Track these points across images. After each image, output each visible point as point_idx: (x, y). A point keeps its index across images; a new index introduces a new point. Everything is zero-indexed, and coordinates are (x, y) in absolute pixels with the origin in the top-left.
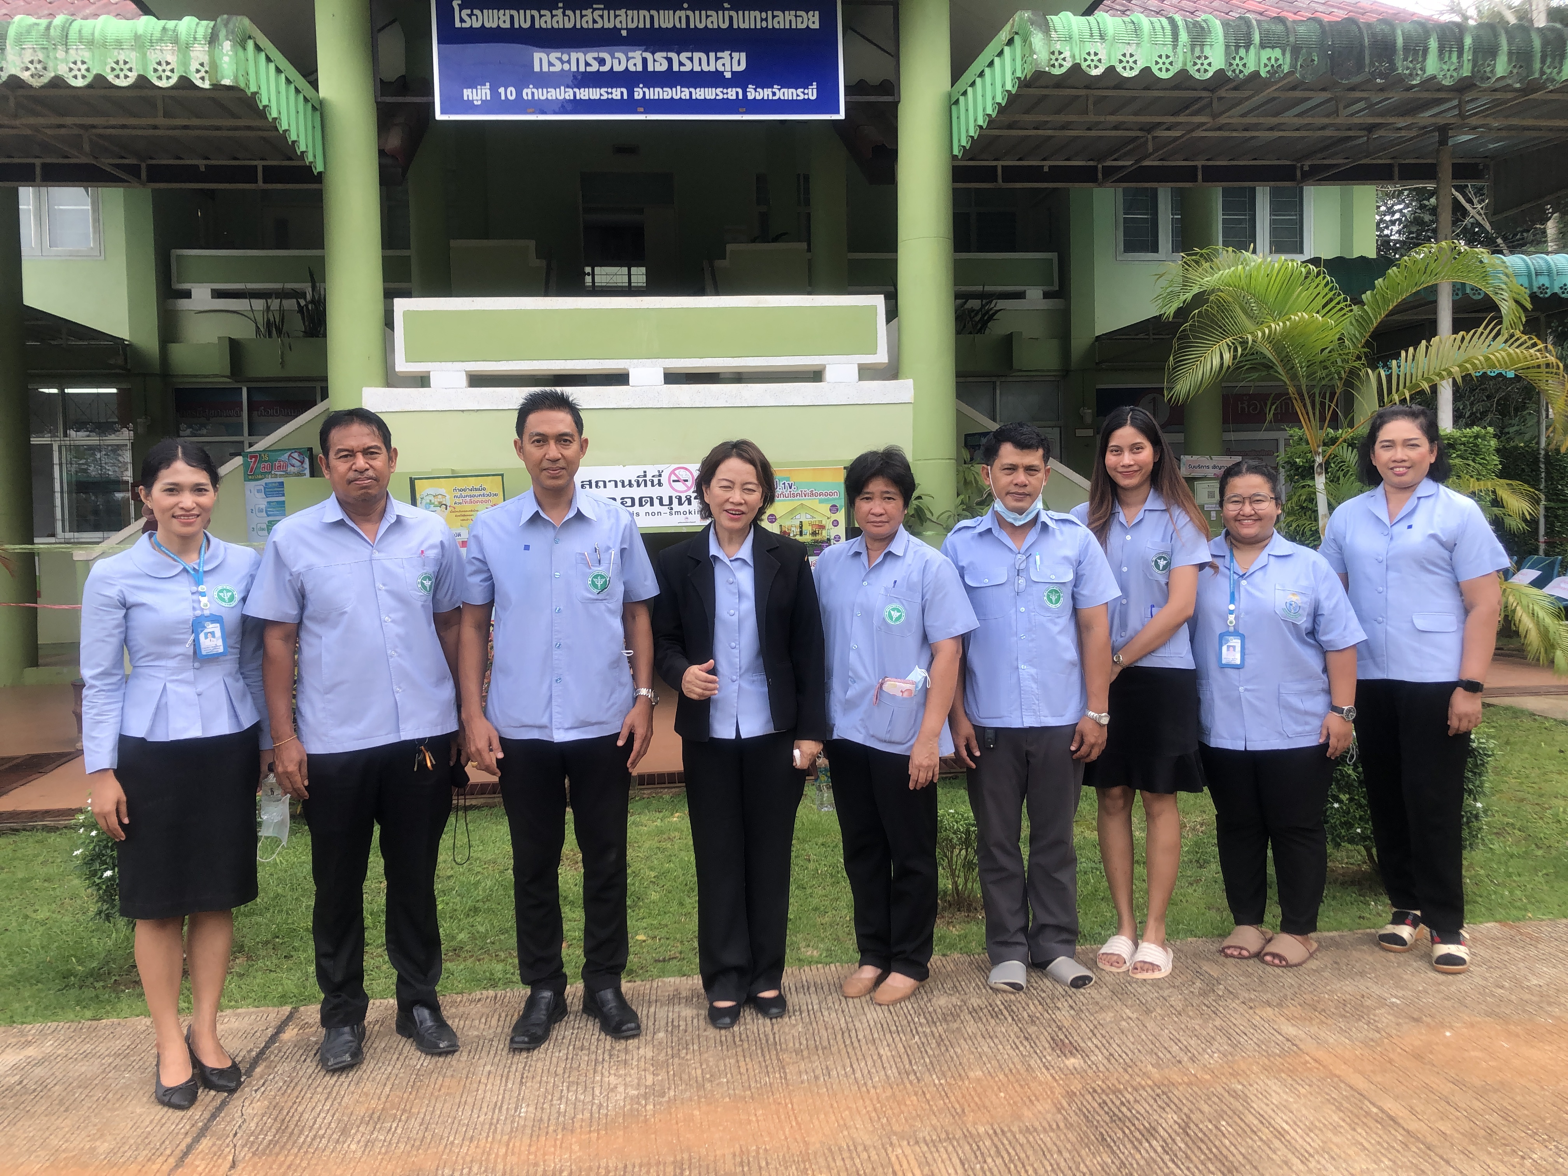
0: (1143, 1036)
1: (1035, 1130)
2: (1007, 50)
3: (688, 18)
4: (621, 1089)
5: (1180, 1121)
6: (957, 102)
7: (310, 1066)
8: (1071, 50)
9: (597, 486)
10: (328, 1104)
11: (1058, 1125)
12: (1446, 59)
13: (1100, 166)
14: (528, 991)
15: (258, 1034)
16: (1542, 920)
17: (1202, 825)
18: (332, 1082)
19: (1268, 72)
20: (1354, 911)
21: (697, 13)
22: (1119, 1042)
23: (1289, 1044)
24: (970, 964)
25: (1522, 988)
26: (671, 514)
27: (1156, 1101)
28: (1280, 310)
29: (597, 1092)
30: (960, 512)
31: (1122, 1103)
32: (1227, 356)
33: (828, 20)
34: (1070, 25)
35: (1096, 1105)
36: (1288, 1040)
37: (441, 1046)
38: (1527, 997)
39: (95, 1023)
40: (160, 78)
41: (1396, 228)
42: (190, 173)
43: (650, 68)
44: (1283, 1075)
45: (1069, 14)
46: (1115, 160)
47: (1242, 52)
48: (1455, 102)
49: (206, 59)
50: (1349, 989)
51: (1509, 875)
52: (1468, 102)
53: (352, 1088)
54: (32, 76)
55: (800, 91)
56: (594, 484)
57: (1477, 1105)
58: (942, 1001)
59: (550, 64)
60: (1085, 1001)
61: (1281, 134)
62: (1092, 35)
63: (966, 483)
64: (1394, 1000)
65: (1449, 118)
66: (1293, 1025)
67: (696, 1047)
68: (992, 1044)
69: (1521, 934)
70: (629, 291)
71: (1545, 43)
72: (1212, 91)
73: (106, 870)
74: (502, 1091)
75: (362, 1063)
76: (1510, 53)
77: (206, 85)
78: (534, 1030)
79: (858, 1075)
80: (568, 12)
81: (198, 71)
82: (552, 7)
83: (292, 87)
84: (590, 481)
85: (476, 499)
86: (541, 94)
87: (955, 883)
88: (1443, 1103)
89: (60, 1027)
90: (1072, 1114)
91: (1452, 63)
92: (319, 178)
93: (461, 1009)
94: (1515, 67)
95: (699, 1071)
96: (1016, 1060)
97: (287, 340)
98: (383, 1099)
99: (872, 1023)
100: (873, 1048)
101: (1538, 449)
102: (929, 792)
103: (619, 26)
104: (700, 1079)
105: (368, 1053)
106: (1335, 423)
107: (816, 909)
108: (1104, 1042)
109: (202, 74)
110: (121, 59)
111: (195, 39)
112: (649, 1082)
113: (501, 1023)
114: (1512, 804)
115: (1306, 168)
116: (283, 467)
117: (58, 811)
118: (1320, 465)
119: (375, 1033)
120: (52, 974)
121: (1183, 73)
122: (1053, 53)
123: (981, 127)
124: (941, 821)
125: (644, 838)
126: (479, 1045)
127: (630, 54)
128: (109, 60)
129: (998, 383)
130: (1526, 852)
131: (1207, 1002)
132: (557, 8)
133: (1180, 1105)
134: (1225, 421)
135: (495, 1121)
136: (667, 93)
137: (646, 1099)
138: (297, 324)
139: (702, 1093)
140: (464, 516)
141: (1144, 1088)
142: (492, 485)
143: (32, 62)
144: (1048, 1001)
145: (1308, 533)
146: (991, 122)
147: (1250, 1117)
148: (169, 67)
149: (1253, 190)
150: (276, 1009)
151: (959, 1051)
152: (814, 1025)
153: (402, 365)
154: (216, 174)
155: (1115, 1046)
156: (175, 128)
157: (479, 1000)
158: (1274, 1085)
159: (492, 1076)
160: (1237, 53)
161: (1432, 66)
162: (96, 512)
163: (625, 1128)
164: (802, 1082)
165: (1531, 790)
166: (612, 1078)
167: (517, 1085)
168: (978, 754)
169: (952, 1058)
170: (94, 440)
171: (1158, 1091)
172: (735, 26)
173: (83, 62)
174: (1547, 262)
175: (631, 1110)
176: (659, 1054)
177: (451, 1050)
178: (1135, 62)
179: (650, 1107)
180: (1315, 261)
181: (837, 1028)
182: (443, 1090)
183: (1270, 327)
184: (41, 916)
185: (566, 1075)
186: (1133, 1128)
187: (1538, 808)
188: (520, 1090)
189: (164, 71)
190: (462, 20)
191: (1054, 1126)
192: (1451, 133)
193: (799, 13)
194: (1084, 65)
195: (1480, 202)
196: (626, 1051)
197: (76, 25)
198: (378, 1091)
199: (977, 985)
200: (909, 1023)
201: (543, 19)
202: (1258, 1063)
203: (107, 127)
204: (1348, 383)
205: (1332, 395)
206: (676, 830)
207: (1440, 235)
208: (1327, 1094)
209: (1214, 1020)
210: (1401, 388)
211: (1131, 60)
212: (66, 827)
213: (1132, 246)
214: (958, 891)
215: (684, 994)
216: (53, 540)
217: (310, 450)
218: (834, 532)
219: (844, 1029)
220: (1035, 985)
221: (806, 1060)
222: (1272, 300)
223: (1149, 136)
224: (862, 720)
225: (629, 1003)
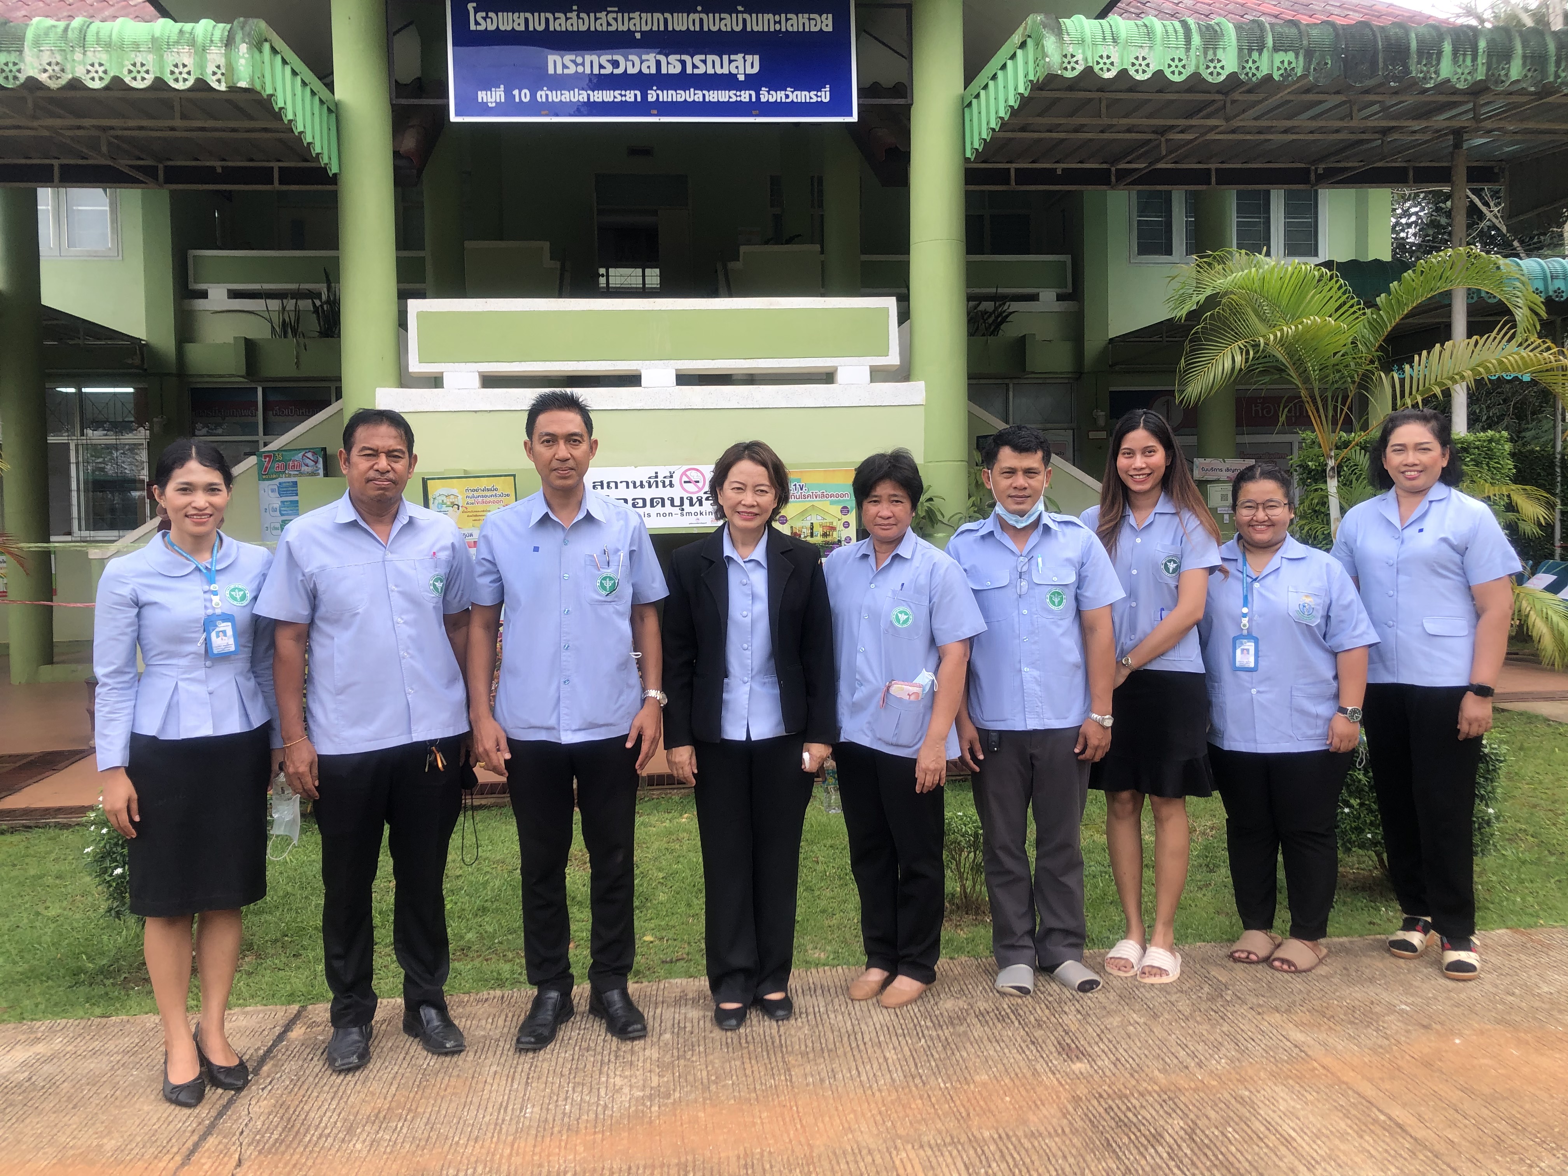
0: (1150, 1042)
1: (1041, 1135)
2: (1019, 53)
3: (701, 20)
4: (626, 1090)
5: (1186, 1127)
6: (970, 105)
7: (317, 1065)
8: (1084, 53)
9: (608, 487)
10: (334, 1103)
11: (1063, 1131)
12: (1460, 62)
13: (1113, 169)
14: (535, 991)
15: (266, 1032)
16: (1554, 927)
17: (1212, 829)
18: (339, 1081)
19: (1282, 75)
20: (1365, 917)
21: (711, 15)
22: (1126, 1047)
23: (1296, 1050)
24: (978, 966)
25: (1533, 995)
26: (682, 515)
27: (1161, 1106)
28: (1293, 314)
29: (602, 1092)
30: (972, 514)
31: (1129, 1109)
32: (1238, 358)
33: (841, 23)
34: (1082, 27)
35: (1101, 1110)
36: (1296, 1046)
37: (448, 1045)
38: (1537, 1004)
39: (104, 1020)
40: (177, 80)
41: (1412, 231)
42: (206, 175)
43: (664, 71)
44: (1291, 1082)
45: (1082, 17)
46: (1129, 162)
47: (1255, 55)
48: (1471, 105)
49: (222, 61)
50: (1358, 995)
51: (1522, 882)
52: (1483, 105)
53: (358, 1087)
54: (50, 78)
55: (813, 93)
56: (605, 485)
57: (1485, 1112)
58: (948, 1005)
59: (565, 66)
60: (1092, 1005)
61: (1294, 137)
62: (1104, 39)
63: (974, 485)
64: (1404, 1007)
65: (1463, 121)
66: (1301, 1031)
67: (702, 1049)
68: (998, 1048)
69: (1532, 941)
70: (643, 292)
71: (1560, 46)
72: (1226, 94)
73: (116, 867)
74: (507, 1092)
75: (369, 1061)
76: (1524, 57)
77: (223, 87)
78: (540, 1030)
79: (864, 1078)
80: (583, 15)
81: (214, 73)
82: (566, 10)
83: (308, 89)
84: (602, 482)
85: (488, 499)
86: (555, 97)
87: (963, 887)
88: (1452, 1111)
89: (69, 1023)
90: (1078, 1119)
91: (1467, 67)
92: (334, 180)
93: (468, 1009)
94: (1529, 70)
95: (705, 1073)
96: (1022, 1064)
97: (301, 341)
98: (389, 1099)
99: (878, 1026)
100: (878, 1051)
101: (1554, 454)
102: (936, 795)
103: (632, 28)
104: (705, 1081)
105: (375, 1052)
106: (1348, 426)
107: (823, 911)
108: (1111, 1046)
109: (219, 76)
110: (138, 61)
111: (212, 41)
112: (655, 1083)
113: (508, 1024)
114: (1525, 810)
115: (1320, 171)
116: (297, 467)
117: (70, 808)
118: (1333, 468)
119: (382, 1032)
120: (62, 971)
121: (1196, 76)
122: (1065, 56)
123: (993, 130)
124: (949, 824)
125: (653, 839)
126: (486, 1045)
127: (644, 57)
128: (126, 63)
129: (1011, 386)
130: (1539, 859)
131: (1215, 1008)
132: (571, 11)
133: (1186, 1111)
134: (1239, 424)
135: (500, 1121)
136: (680, 96)
137: (651, 1101)
138: (312, 324)
139: (707, 1095)
140: (476, 516)
141: (1150, 1094)
142: (504, 486)
143: (49, 64)
144: (1055, 1005)
145: (1321, 537)
146: (1004, 125)
147: (1258, 1124)
148: (186, 70)
149: (1268, 193)
150: (284, 1008)
151: (965, 1054)
152: (820, 1027)
153: (415, 366)
154: (232, 175)
155: (1121, 1051)
156: (192, 130)
157: (486, 1000)
158: (1281, 1092)
159: (497, 1076)
160: (1250, 56)
161: (1446, 69)
162: (113, 510)
163: (630, 1129)
164: (808, 1085)
165: (1544, 796)
166: (618, 1079)
167: (522, 1086)
168: (981, 757)
169: (958, 1061)
170: (111, 439)
171: (1165, 1097)
172: (749, 29)
173: (101, 65)
174: (1561, 264)
175: (636, 1111)
176: (664, 1056)
177: (458, 1050)
178: (1148, 65)
179: (655, 1108)
180: (1329, 264)
181: (843, 1030)
182: (449, 1090)
183: (1282, 330)
184: (52, 913)
185: (572, 1076)
186: (1138, 1134)
187: (1551, 814)
188: (525, 1090)
189: (181, 73)
190: (477, 23)
191: (1060, 1131)
192: (1466, 137)
193: (812, 16)
194: (1096, 68)
195: (1496, 205)
196: (632, 1052)
197: (93, 28)
198: (384, 1091)
199: (984, 988)
200: (915, 1026)
201: (557, 21)
202: (1265, 1069)
203: (126, 129)
204: (1361, 386)
205: (1345, 398)
206: (685, 831)
207: (1456, 239)
208: (1335, 1101)
209: (1221, 1025)
210: (1414, 392)
211: (1144, 63)
212: (78, 824)
213: (1146, 248)
214: (965, 892)
215: (690, 996)
216: (69, 538)
217: (324, 449)
218: (844, 533)
219: (850, 1032)
220: (1042, 988)
221: (812, 1063)
222: (1284, 303)
223: (1163, 139)
224: (869, 723)
225: (635, 1004)
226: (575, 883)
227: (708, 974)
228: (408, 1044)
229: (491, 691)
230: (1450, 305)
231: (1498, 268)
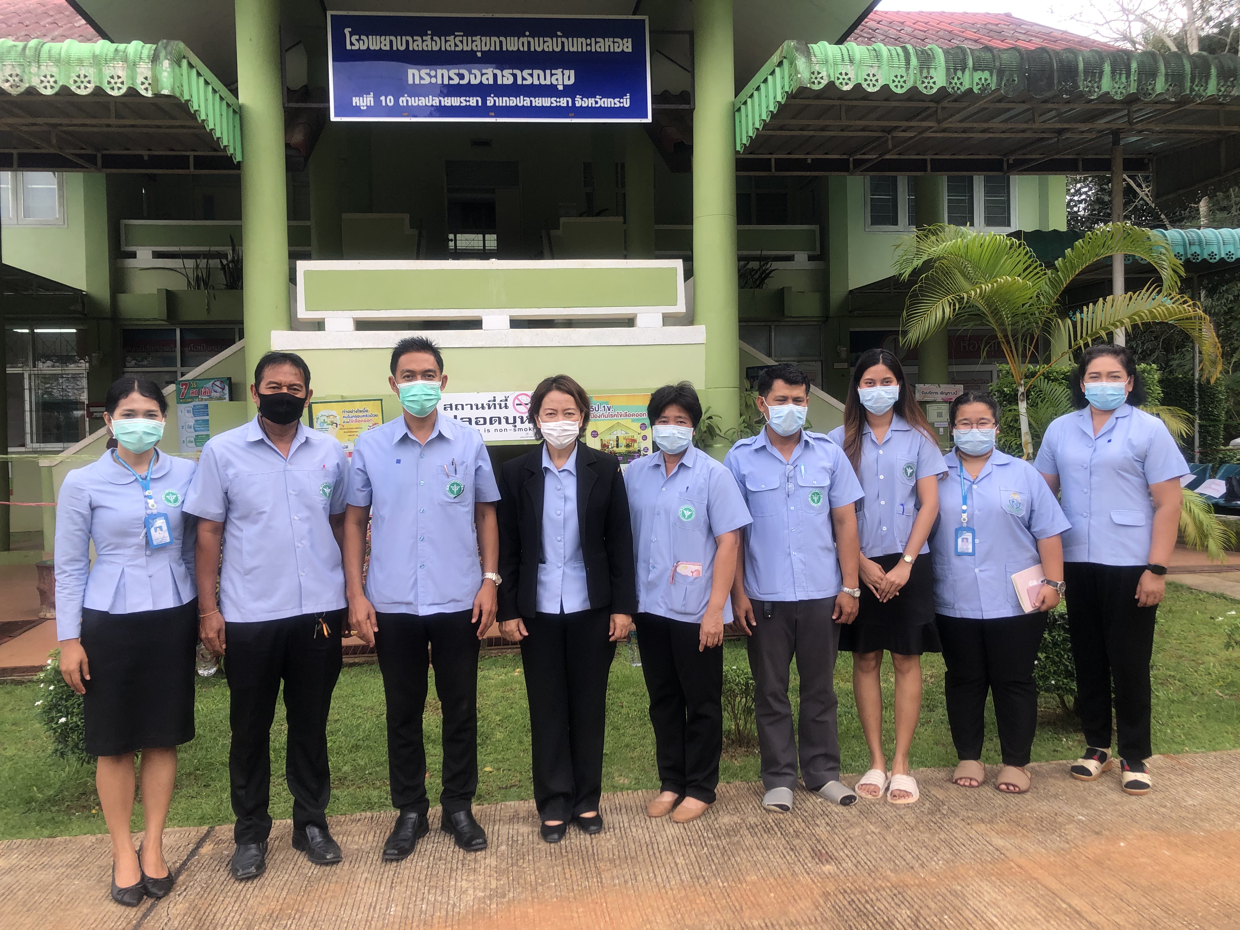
0: (884, 847)
1: (798, 923)
2: (778, 70)
3: (529, 43)
4: (471, 891)
5: (912, 916)
6: (739, 110)
7: (223, 874)
8: (827, 71)
9: (456, 408)
10: (237, 905)
11: (816, 920)
12: (1117, 79)
13: (851, 159)
14: (398, 813)
15: (182, 849)
16: (1197, 753)
17: (931, 677)
18: (240, 888)
19: (980, 89)
20: (1050, 746)
21: (536, 39)
22: (865, 852)
23: (998, 853)
24: (748, 789)
25: (1181, 807)
26: (515, 430)
27: (893, 899)
28: (990, 273)
29: (452, 894)
30: (743, 429)
31: (867, 901)
32: (947, 310)
33: (639, 46)
34: (826, 51)
35: (846, 903)
36: (997, 850)
37: (328, 857)
38: (1184, 814)
39: (51, 840)
40: (113, 88)
41: (1082, 206)
42: (136, 161)
43: (500, 82)
44: (993, 878)
45: (826, 43)
46: (864, 154)
47: (959, 73)
48: (1126, 112)
49: (149, 74)
50: (1044, 808)
51: (1171, 717)
52: (1135, 112)
53: (256, 892)
54: (11, 86)
55: (616, 100)
56: (454, 407)
57: (1144, 901)
58: (726, 820)
59: (421, 78)
60: (838, 819)
61: (991, 135)
62: (843, 60)
63: (747, 406)
64: (1080, 817)
65: (1120, 124)
66: (1001, 838)
67: (531, 858)
68: (765, 854)
69: (1180, 764)
70: (483, 254)
71: (1194, 66)
72: (937, 102)
73: (61, 717)
74: (376, 894)
75: (264, 871)
76: (1167, 75)
77: (149, 94)
78: (403, 844)
79: (659, 879)
80: (435, 38)
81: (143, 83)
82: (422, 34)
83: (217, 96)
84: (451, 405)
85: (360, 419)
86: (414, 102)
87: (737, 725)
88: (1118, 900)
89: (25, 843)
90: (827, 910)
91: (1122, 83)
92: (239, 166)
93: (344, 827)
94: (1170, 85)
95: (533, 877)
96: (783, 866)
97: (212, 292)
98: (281, 901)
99: (670, 838)
100: (671, 858)
101: (1193, 380)
102: (716, 653)
103: (475, 49)
104: (533, 883)
105: (269, 863)
106: (1034, 360)
107: (627, 746)
108: (853, 851)
109: (146, 85)
110: (82, 73)
111: (141, 58)
112: (493, 886)
113: (376, 839)
114: (1173, 660)
115: (1011, 162)
116: (208, 393)
117: (24, 668)
118: (1023, 393)
119: (275, 847)
120: (18, 800)
121: (914, 89)
122: (813, 73)
123: (758, 129)
124: (726, 675)
125: (492, 689)
126: (359, 856)
127: (484, 71)
128: (73, 75)
129: (773, 327)
130: (1185, 699)
131: (934, 820)
132: (427, 35)
133: (912, 903)
134: (950, 356)
135: (370, 918)
136: (512, 102)
137: (490, 900)
138: (221, 279)
139: (535, 894)
140: (351, 432)
141: (884, 889)
142: (373, 408)
143: (11, 76)
144: (810, 819)
145: (1014, 447)
146: (766, 125)
147: (967, 912)
148: (120, 80)
149: (971, 178)
150: (196, 829)
151: (738, 859)
152: (625, 840)
153: (302, 313)
154: (157, 162)
155: (861, 855)
156: (125, 126)
157: (359, 820)
158: (986, 887)
159: (368, 882)
160: (955, 74)
161: (1106, 84)
162: (58, 427)
163: (474, 923)
164: (614, 885)
165: (1188, 649)
166: (464, 883)
167: (388, 889)
168: (754, 624)
169: (733, 865)
170: (57, 370)
171: (895, 892)
172: (566, 50)
173: (52, 76)
174: (1197, 234)
175: (479, 908)
176: (501, 863)
177: (336, 861)
178: (877, 80)
179: (494, 906)
180: (1017, 234)
181: (643, 842)
182: (329, 894)
183: (981, 288)
184: (9, 753)
185: (428, 881)
186: (875, 922)
187: (1193, 664)
188: (390, 893)
189: (116, 83)
190: (352, 44)
191: (813, 920)
192: (1122, 136)
193: (616, 40)
194: (837, 83)
195: (1147, 187)
196: (476, 861)
197: (46, 47)
198: (277, 895)
199: (754, 806)
200: (699, 837)
201: (416, 43)
202: (974, 869)
203: (71, 126)
204: (1044, 330)
205: (1032, 337)
206: (516, 683)
207: (1115, 216)
208: (1027, 893)
209: (939, 834)
210: (1084, 335)
211: (874, 79)
212: (30, 681)
213: (877, 220)
214: (739, 730)
215: (521, 815)
216: (22, 449)
217: (230, 379)
218: (643, 445)
219: (648, 843)
220: (799, 806)
221: (618, 868)
222: (983, 266)
223: (890, 136)
224: (662, 597)
225: (478, 822)
226: (429, 725)
227: (535, 797)
228: (296, 857)
229: (363, 572)
230: (1111, 265)
231: (1149, 238)
